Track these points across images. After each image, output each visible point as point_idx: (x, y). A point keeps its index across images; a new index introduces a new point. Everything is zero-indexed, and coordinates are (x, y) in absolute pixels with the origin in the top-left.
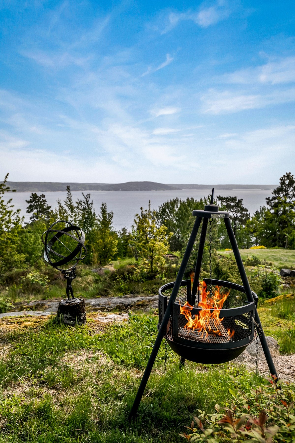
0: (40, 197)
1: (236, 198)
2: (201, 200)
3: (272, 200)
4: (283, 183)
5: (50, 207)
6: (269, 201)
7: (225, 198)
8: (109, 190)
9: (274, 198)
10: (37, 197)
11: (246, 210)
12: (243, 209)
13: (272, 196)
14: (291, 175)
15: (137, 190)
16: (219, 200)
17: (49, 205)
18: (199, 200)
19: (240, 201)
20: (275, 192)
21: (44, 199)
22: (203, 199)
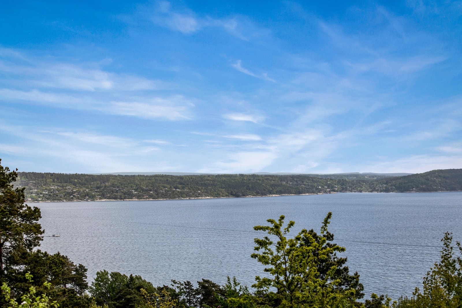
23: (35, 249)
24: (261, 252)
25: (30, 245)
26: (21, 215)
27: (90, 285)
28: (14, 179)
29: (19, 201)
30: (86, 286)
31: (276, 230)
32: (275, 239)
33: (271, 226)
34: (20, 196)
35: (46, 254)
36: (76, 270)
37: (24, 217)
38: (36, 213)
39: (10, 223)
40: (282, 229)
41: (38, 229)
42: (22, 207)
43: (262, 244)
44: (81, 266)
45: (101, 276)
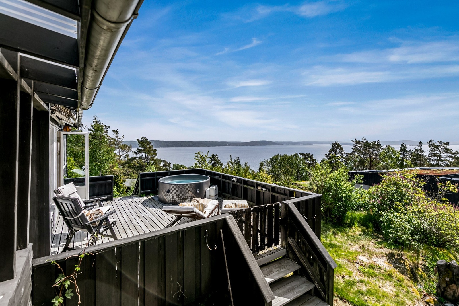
0: (216, 156)
1: (309, 154)
2: (291, 155)
3: (328, 155)
4: (333, 147)
5: (220, 160)
6: (327, 156)
7: (303, 154)
8: (243, 145)
9: (329, 154)
10: (214, 156)
11: (315, 160)
12: (313, 160)
13: (328, 153)
14: (338, 142)
15: (258, 145)
16: (301, 155)
17: (219, 160)
18: (290, 155)
19: (312, 155)
20: (330, 151)
21: (217, 157)
22: (292, 155)
23: (155, 158)
24: (196, 158)
25: (154, 157)
26: (152, 151)
27: (171, 167)
28: (151, 143)
29: (152, 148)
30: (170, 167)
31: (199, 154)
32: (198, 155)
33: (198, 153)
34: (152, 147)
35: (158, 159)
36: (168, 164)
37: (153, 151)
38: (156, 150)
39: (150, 153)
40: (200, 154)
41: (156, 154)
42: (153, 149)
43: (196, 157)
44: (169, 163)
45: (174, 165)
